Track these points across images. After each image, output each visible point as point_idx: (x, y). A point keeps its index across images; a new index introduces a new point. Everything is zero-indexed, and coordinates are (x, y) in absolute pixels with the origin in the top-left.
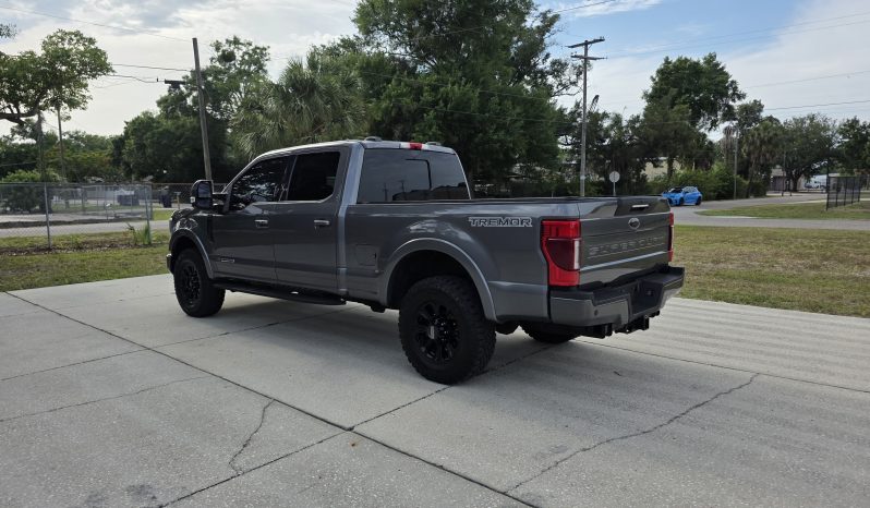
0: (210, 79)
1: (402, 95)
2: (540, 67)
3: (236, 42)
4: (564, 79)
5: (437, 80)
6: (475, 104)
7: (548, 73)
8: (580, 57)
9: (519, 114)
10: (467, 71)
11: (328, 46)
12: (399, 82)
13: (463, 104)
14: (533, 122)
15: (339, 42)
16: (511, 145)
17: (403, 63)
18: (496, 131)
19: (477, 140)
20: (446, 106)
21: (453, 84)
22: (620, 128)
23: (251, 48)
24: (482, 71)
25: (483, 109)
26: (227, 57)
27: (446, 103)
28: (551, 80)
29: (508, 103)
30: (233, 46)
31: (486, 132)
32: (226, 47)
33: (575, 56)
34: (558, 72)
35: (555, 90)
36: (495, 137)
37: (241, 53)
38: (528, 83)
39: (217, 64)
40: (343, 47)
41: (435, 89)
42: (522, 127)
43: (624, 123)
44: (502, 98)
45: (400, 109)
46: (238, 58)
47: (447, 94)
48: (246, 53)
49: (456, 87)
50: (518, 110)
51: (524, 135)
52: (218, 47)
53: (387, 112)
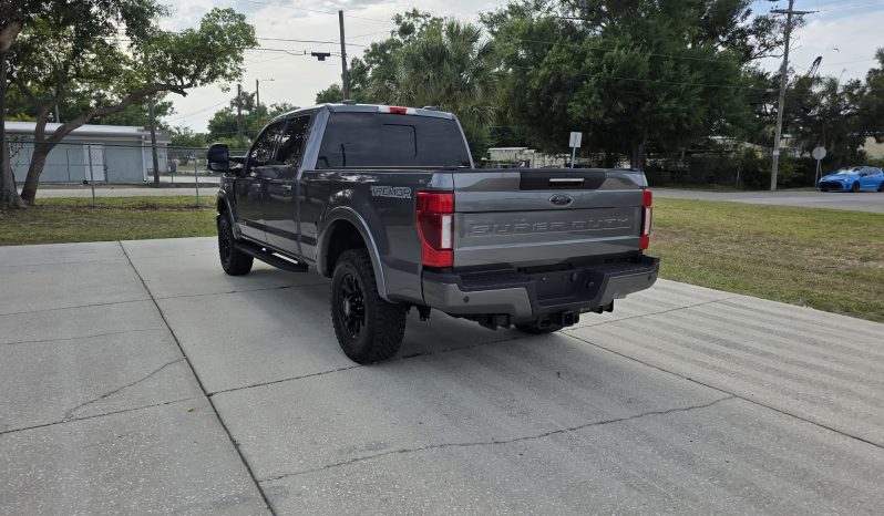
0: (388, 52)
1: (563, 61)
2: (740, 25)
3: (415, 14)
4: (769, 39)
5: (604, 44)
6: (644, 68)
7: (750, 32)
8: (783, 12)
9: (696, 80)
10: (639, 32)
11: (495, 13)
12: (561, 47)
13: (629, 69)
14: (716, 89)
15: (507, 9)
16: (685, 115)
17: (570, 28)
18: (667, 98)
19: (644, 109)
20: (609, 72)
21: (620, 48)
22: (834, 95)
23: (428, 19)
24: (657, 32)
25: (653, 75)
26: (406, 30)
27: (610, 68)
28: (752, 40)
29: (685, 68)
30: (411, 20)
31: (654, 100)
32: (405, 20)
33: (777, 11)
34: (763, 30)
35: (756, 51)
36: (666, 106)
37: (419, 24)
38: (722, 43)
39: (398, 37)
40: (511, 13)
41: (599, 54)
42: (699, 95)
43: (840, 90)
44: (678, 62)
45: (559, 76)
46: (417, 30)
47: (613, 59)
48: (424, 25)
49: (622, 52)
50: (696, 75)
51: (702, 103)
52: (398, 19)
53: (544, 80)
